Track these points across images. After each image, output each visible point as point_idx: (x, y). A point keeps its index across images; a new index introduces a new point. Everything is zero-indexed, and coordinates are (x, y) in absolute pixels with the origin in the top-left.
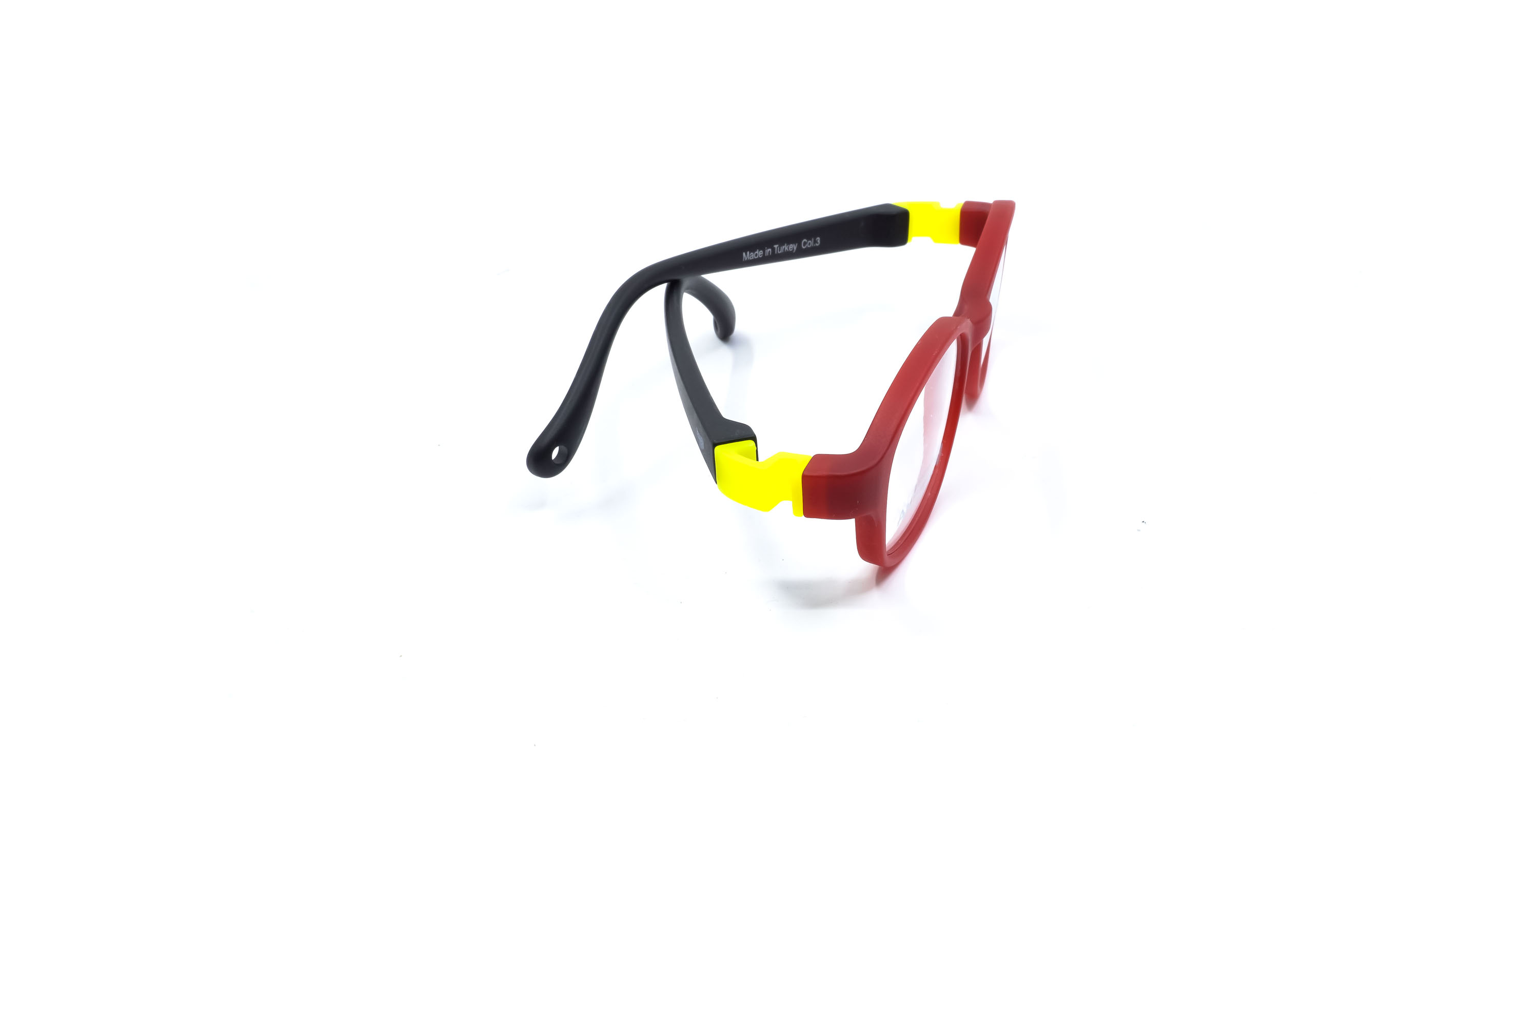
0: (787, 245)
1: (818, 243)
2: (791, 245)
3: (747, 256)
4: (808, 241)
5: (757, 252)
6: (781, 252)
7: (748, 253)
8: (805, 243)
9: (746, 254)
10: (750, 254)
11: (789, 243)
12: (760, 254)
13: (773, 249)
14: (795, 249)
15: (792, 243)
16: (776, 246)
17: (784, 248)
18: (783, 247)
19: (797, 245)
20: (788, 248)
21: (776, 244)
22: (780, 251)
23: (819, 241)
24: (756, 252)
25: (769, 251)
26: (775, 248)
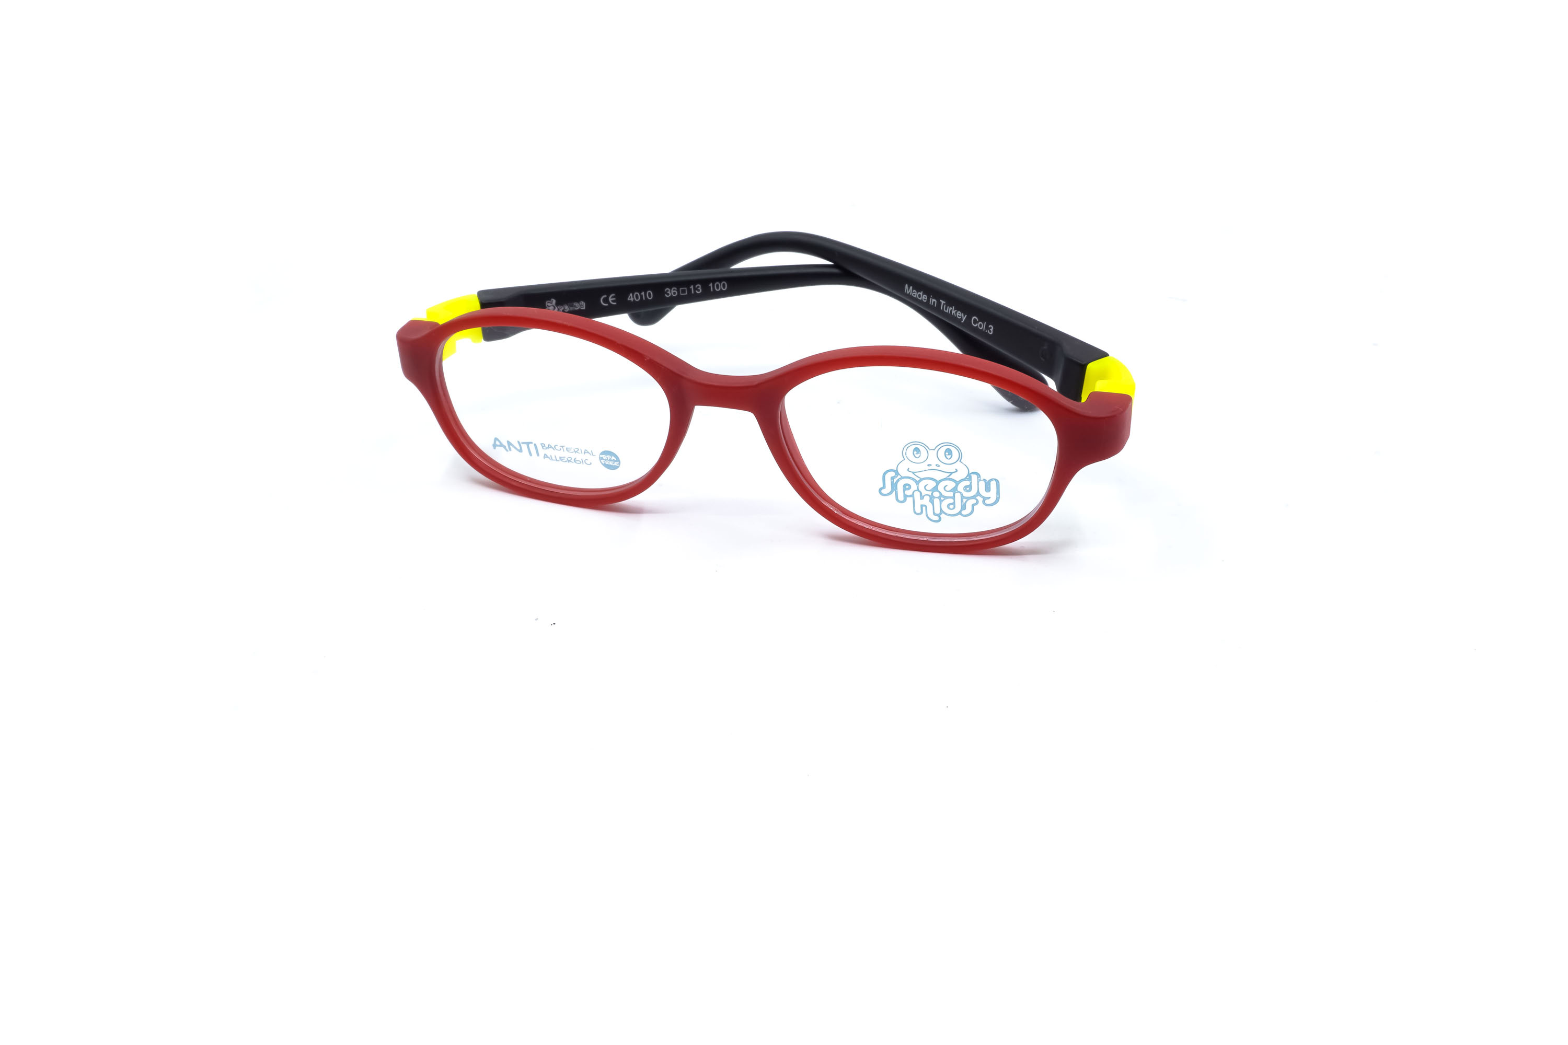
0: (955, 310)
1: (990, 332)
2: (959, 312)
3: (909, 289)
4: (980, 321)
5: (921, 293)
6: (947, 311)
7: (911, 288)
8: (975, 322)
9: (909, 288)
10: (913, 289)
11: (957, 309)
12: (923, 298)
13: (939, 304)
14: (964, 319)
15: (962, 312)
16: (943, 302)
17: (951, 311)
18: (951, 308)
19: (966, 316)
20: (956, 313)
21: (943, 300)
22: (946, 309)
23: (992, 330)
24: (919, 293)
25: (934, 302)
26: (941, 303)
